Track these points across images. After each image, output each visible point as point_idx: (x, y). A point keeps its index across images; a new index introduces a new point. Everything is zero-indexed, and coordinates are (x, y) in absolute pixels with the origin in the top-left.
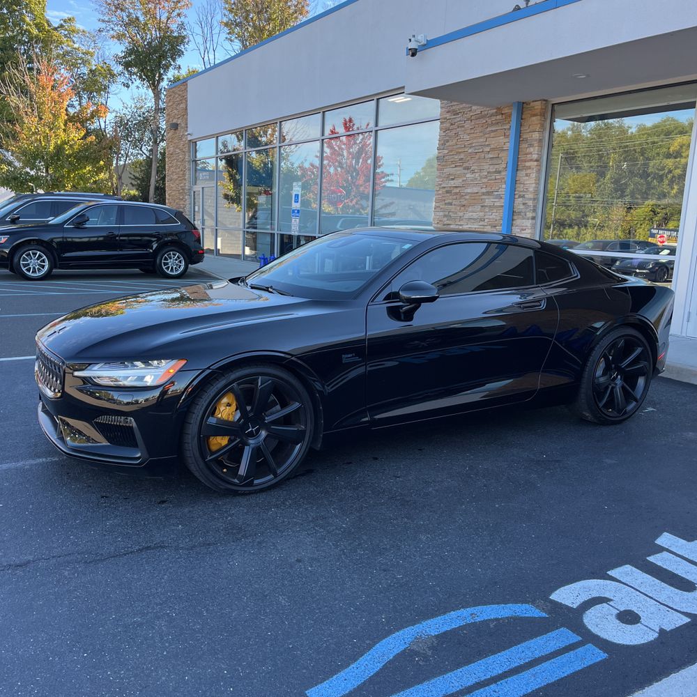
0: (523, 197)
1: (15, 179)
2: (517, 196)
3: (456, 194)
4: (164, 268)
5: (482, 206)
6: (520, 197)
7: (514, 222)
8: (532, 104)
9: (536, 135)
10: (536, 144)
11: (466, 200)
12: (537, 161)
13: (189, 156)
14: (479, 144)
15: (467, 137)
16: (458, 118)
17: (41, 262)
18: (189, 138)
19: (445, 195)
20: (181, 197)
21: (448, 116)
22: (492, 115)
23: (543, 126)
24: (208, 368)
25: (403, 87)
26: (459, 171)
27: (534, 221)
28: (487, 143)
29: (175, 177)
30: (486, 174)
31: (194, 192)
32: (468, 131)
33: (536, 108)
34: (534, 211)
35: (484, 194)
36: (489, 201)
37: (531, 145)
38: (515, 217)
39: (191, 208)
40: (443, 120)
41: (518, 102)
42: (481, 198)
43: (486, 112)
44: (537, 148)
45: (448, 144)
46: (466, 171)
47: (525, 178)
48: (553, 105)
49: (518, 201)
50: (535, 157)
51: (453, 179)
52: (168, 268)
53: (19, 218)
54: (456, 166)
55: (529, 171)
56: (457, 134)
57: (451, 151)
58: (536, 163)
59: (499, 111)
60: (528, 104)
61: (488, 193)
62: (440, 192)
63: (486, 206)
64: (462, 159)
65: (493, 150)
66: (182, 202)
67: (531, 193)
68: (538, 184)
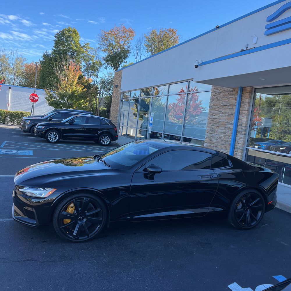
0: (241, 125)
1: (56, 103)
2: (239, 125)
3: (215, 121)
4: (102, 141)
5: (225, 128)
6: (240, 125)
7: (237, 135)
8: (246, 88)
9: (247, 101)
10: (247, 104)
11: (219, 124)
12: (247, 111)
13: (120, 98)
14: (226, 102)
15: (221, 99)
16: (218, 91)
17: (55, 136)
18: (121, 91)
19: (211, 122)
20: (116, 114)
21: (214, 90)
22: (231, 91)
23: (250, 97)
24: (64, 193)
25: (193, 79)
26: (217, 112)
27: (245, 136)
28: (228, 102)
29: (115, 105)
30: (227, 114)
31: (121, 112)
32: (222, 97)
33: (248, 89)
34: (245, 131)
35: (226, 122)
36: (227, 126)
37: (245, 105)
38: (237, 133)
39: (119, 118)
40: (213, 92)
41: (241, 87)
42: (225, 124)
43: (229, 90)
44: (247, 106)
45: (213, 101)
46: (220, 113)
47: (242, 118)
48: (255, 89)
49: (239, 127)
50: (247, 109)
51: (214, 115)
52: (103, 142)
53: (52, 119)
54: (216, 110)
55: (244, 115)
56: (217, 98)
57: (214, 104)
58: (247, 112)
59: (234, 90)
60: (245, 88)
61: (228, 122)
62: (209, 120)
63: (227, 128)
64: (218, 108)
65: (231, 105)
66: (116, 115)
67: (244, 124)
68: (247, 120)
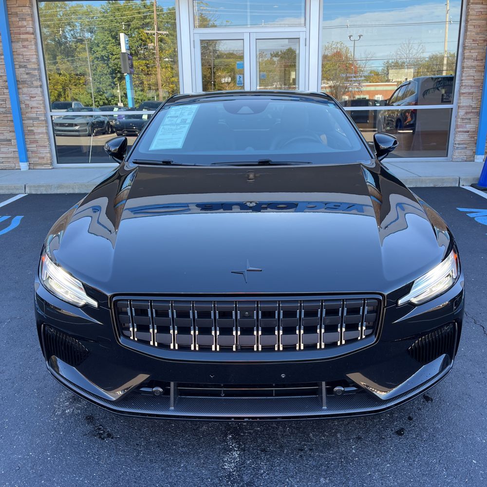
2: (17, 67)
6: (20, 67)
7: (20, 91)
10: (29, 18)
27: (41, 89)
34: (40, 80)
37: (24, 19)
38: (20, 86)
44: (29, 22)
47: (22, 50)
49: (20, 71)
50: (30, 30)
55: (26, 43)
58: (32, 36)
67: (34, 63)
68: (38, 55)
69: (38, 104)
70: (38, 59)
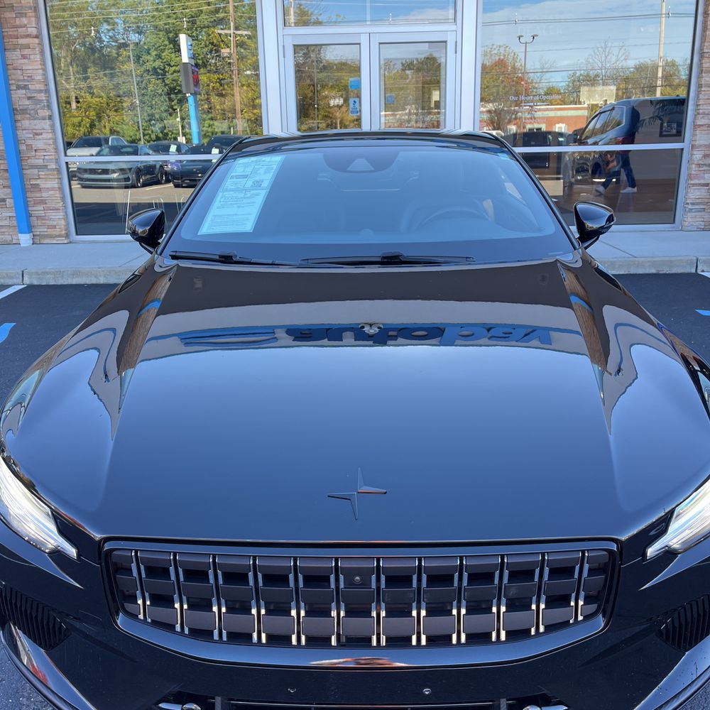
2: (13, 88)
6: (19, 87)
7: (19, 124)
10: (31, 13)
27: (49, 122)
37: (25, 15)
38: (19, 117)
44: (32, 19)
49: (18, 94)
50: (32, 31)
55: (26, 52)
58: (36, 41)
67: (39, 82)
68: (45, 70)
69: (45, 144)
70: (45, 75)
